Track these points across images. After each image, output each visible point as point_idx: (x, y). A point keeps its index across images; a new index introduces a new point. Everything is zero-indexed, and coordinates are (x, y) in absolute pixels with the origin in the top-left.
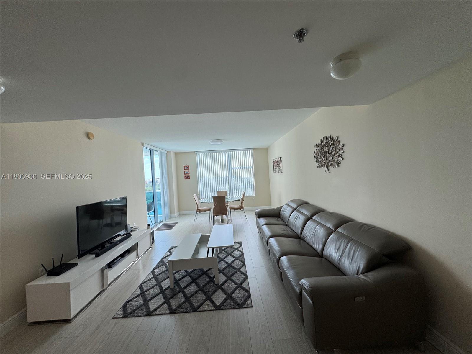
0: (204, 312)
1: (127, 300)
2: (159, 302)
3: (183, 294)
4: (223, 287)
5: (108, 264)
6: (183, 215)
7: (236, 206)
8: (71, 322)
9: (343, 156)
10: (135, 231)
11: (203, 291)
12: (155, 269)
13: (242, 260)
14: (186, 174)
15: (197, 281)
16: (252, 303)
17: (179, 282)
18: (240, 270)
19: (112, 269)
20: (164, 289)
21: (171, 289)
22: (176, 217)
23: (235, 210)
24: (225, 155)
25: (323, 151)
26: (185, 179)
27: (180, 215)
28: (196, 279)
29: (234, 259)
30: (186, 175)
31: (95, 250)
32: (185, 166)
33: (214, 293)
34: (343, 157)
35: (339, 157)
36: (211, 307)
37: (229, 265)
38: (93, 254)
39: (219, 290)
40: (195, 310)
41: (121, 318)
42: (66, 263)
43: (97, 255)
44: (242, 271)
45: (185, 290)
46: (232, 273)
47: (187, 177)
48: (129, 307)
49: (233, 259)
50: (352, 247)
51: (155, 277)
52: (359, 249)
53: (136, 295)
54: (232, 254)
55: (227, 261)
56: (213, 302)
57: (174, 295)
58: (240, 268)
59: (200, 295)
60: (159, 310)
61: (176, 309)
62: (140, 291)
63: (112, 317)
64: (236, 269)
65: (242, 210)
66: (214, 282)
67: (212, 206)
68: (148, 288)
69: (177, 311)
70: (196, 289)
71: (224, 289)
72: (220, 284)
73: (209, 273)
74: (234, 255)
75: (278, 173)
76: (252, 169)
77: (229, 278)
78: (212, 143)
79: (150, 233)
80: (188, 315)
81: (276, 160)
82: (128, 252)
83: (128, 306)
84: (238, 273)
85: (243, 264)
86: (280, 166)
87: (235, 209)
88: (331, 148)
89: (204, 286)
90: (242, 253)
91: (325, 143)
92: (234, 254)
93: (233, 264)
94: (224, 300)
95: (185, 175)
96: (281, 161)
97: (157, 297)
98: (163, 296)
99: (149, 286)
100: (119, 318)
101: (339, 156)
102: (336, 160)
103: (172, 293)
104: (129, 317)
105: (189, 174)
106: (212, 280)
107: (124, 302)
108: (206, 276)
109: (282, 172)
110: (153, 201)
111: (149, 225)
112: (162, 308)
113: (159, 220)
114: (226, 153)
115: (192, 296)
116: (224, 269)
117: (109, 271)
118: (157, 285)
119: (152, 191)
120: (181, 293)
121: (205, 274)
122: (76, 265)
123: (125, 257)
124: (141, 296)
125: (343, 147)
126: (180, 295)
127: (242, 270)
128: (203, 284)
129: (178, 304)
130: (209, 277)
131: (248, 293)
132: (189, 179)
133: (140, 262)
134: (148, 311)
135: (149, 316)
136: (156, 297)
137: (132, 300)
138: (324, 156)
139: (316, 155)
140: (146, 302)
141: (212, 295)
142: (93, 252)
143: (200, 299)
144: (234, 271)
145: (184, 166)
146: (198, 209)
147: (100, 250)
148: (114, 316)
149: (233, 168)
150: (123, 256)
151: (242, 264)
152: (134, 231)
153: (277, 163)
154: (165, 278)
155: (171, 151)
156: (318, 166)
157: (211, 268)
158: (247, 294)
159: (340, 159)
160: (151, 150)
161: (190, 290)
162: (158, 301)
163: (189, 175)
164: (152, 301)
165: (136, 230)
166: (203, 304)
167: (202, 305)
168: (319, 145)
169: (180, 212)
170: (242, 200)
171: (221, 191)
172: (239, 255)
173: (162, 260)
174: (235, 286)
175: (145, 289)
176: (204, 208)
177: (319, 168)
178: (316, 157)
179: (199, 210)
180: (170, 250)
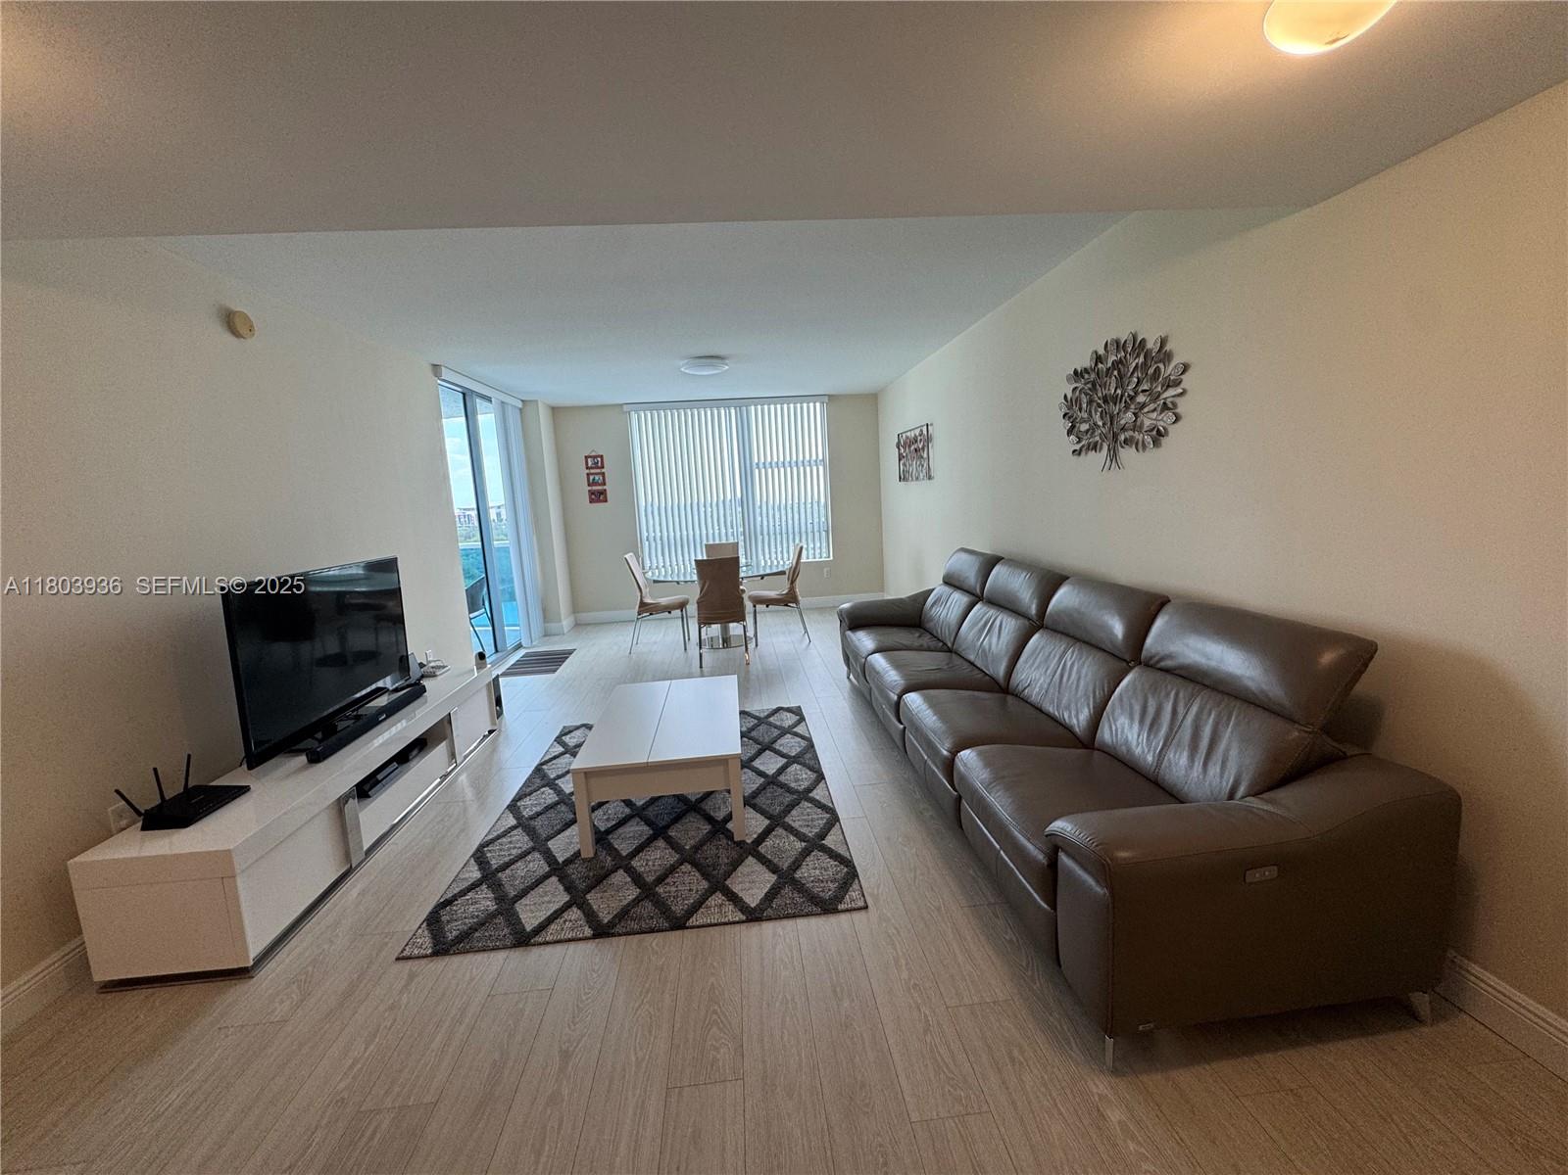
0: (711, 928)
1: (437, 899)
2: (549, 902)
3: (630, 876)
4: (762, 849)
5: (357, 785)
6: (589, 624)
7: (772, 594)
8: (253, 977)
9: (1179, 405)
10: (435, 676)
11: (695, 865)
12: (519, 797)
13: (812, 763)
14: (595, 483)
15: (672, 833)
16: (863, 896)
17: (610, 837)
18: (811, 795)
19: (371, 802)
20: (561, 860)
21: (584, 860)
22: (566, 631)
23: (770, 606)
24: (728, 417)
25: (1100, 394)
26: (592, 501)
27: (578, 625)
28: (667, 827)
29: (786, 760)
30: (595, 488)
31: (302, 741)
32: (590, 457)
33: (735, 869)
34: (1178, 411)
35: (1162, 411)
36: (732, 913)
37: (772, 781)
38: (299, 752)
39: (751, 860)
40: (679, 924)
41: (426, 956)
42: (204, 784)
43: (315, 758)
44: (818, 798)
45: (635, 863)
46: (786, 803)
47: (598, 496)
48: (448, 922)
49: (782, 761)
50: (1206, 712)
51: (524, 824)
52: (1233, 718)
53: (466, 884)
54: (777, 746)
55: (762, 768)
56: (733, 898)
57: (599, 880)
58: (809, 790)
59: (687, 879)
60: (553, 927)
61: (612, 924)
62: (480, 869)
63: (396, 955)
64: (796, 792)
65: (794, 605)
66: (729, 835)
67: (694, 594)
68: (507, 859)
69: (618, 929)
70: (672, 858)
71: (764, 857)
72: (749, 841)
73: (707, 806)
74: (781, 749)
75: (917, 479)
76: (821, 468)
77: (776, 822)
78: (687, 371)
79: (488, 685)
80: (653, 941)
81: (911, 435)
82: (421, 745)
83: (444, 919)
84: (805, 804)
85: (815, 775)
86: (925, 456)
87: (768, 602)
88: (1136, 380)
89: (697, 848)
90: (809, 740)
91: (1110, 365)
92: (781, 745)
93: (782, 778)
94: (770, 890)
95: (590, 488)
96: (929, 439)
97: (541, 886)
98: (564, 885)
99: (509, 855)
100: (418, 957)
101: (1165, 407)
102: (1147, 423)
103: (591, 874)
104: (454, 954)
105: (605, 484)
106: (720, 828)
107: (429, 908)
108: (698, 817)
109: (930, 478)
110: (484, 575)
111: (481, 656)
112: (565, 922)
113: (510, 643)
114: (733, 411)
115: (660, 880)
116: (753, 792)
117: (361, 810)
118: (533, 849)
119: (480, 543)
120: (621, 872)
121: (695, 811)
122: (243, 790)
123: (412, 764)
124: (484, 886)
125: (1182, 374)
126: (620, 877)
127: (818, 794)
128: (692, 842)
129: (616, 906)
130: (709, 819)
131: (847, 867)
132: (606, 501)
133: (463, 778)
134: (516, 933)
135: (521, 949)
136: (537, 886)
137: (455, 898)
138: (1101, 413)
139: (1070, 408)
140: (506, 906)
141: (728, 874)
142: (297, 747)
143: (690, 890)
144: (788, 798)
145: (586, 457)
146: (643, 605)
147: (320, 741)
148: (402, 952)
149: (758, 464)
150: (403, 758)
151: (813, 776)
152: (433, 675)
153: (915, 448)
154: (558, 827)
155: (536, 401)
156: (1078, 447)
157: (712, 792)
158: (846, 869)
159: (1169, 417)
160: (464, 394)
161: (650, 863)
162: (546, 899)
163: (605, 487)
164: (523, 901)
165: (438, 673)
166: (702, 904)
167: (700, 907)
168: (1086, 370)
169: (579, 615)
170: (794, 572)
171: (717, 542)
172: (799, 750)
173: (538, 770)
174: (799, 845)
175: (495, 863)
176: (664, 601)
177: (1079, 454)
178: (1069, 418)
179: (646, 609)
180: (563, 738)
